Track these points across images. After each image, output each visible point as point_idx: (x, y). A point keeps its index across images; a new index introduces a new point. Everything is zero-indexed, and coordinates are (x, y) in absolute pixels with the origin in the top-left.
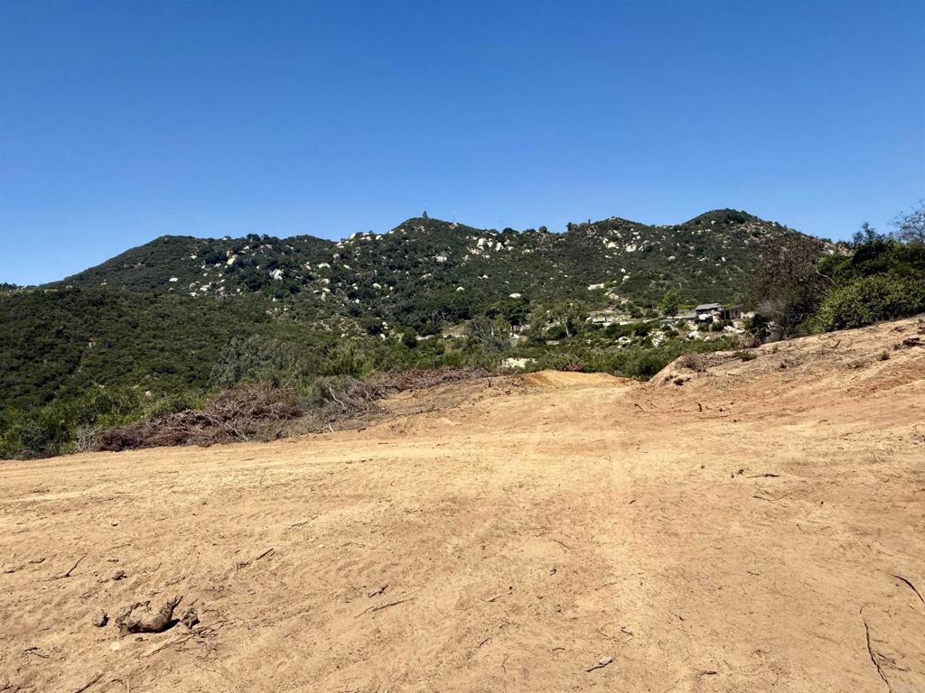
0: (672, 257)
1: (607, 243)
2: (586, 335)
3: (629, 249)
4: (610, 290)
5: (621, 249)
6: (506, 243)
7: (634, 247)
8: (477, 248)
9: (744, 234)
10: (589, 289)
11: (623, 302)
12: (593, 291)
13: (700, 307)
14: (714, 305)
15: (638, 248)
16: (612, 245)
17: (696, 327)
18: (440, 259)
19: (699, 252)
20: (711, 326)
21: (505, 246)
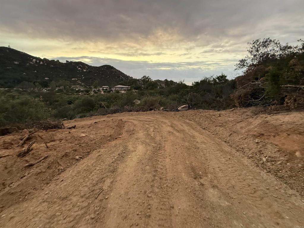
0: (96, 74)
1: (78, 68)
2: (70, 92)
3: (84, 71)
4: (79, 80)
5: (82, 70)
6: (44, 62)
7: (86, 70)
8: (32, 62)
9: (113, 72)
10: (73, 79)
11: (83, 84)
12: (73, 80)
13: (103, 87)
14: (107, 86)
15: (87, 70)
16: (79, 69)
17: (103, 91)
18: (16, 63)
19: (102, 74)
20: (107, 91)
21: (44, 63)
